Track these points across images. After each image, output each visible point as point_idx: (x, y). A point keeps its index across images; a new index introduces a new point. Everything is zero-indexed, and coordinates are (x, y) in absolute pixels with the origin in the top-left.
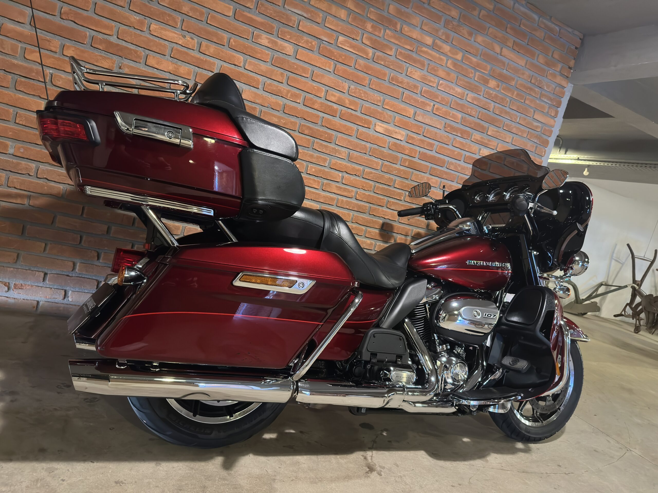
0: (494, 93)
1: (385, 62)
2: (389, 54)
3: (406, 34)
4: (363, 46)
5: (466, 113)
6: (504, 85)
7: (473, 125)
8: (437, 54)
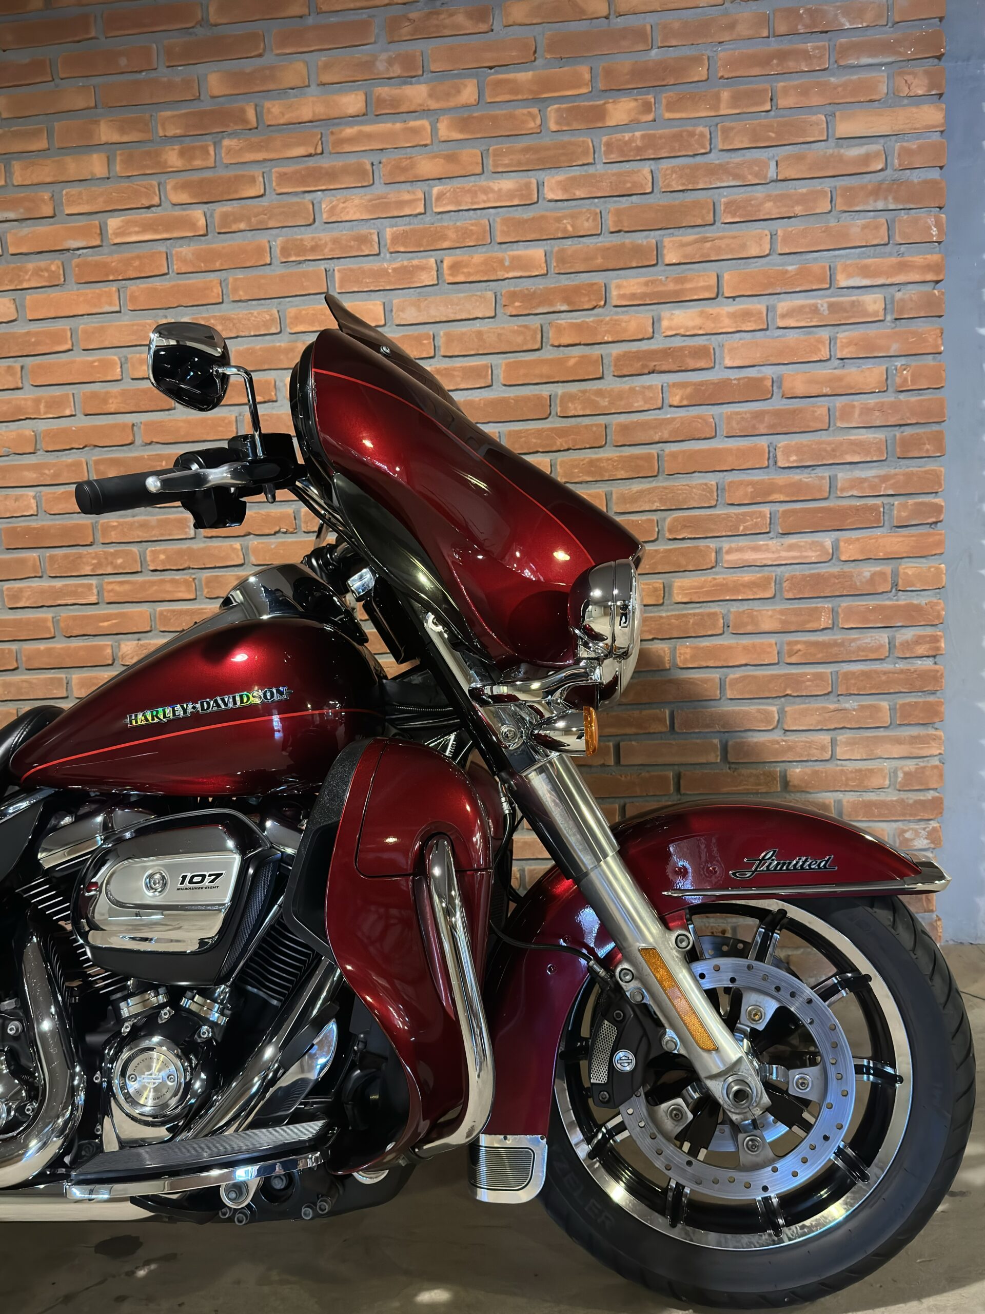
0: (638, 134)
1: (249, 219)
2: (253, 195)
3: (282, 121)
4: (178, 212)
5: (560, 235)
6: (671, 94)
7: (599, 261)
8: (394, 122)
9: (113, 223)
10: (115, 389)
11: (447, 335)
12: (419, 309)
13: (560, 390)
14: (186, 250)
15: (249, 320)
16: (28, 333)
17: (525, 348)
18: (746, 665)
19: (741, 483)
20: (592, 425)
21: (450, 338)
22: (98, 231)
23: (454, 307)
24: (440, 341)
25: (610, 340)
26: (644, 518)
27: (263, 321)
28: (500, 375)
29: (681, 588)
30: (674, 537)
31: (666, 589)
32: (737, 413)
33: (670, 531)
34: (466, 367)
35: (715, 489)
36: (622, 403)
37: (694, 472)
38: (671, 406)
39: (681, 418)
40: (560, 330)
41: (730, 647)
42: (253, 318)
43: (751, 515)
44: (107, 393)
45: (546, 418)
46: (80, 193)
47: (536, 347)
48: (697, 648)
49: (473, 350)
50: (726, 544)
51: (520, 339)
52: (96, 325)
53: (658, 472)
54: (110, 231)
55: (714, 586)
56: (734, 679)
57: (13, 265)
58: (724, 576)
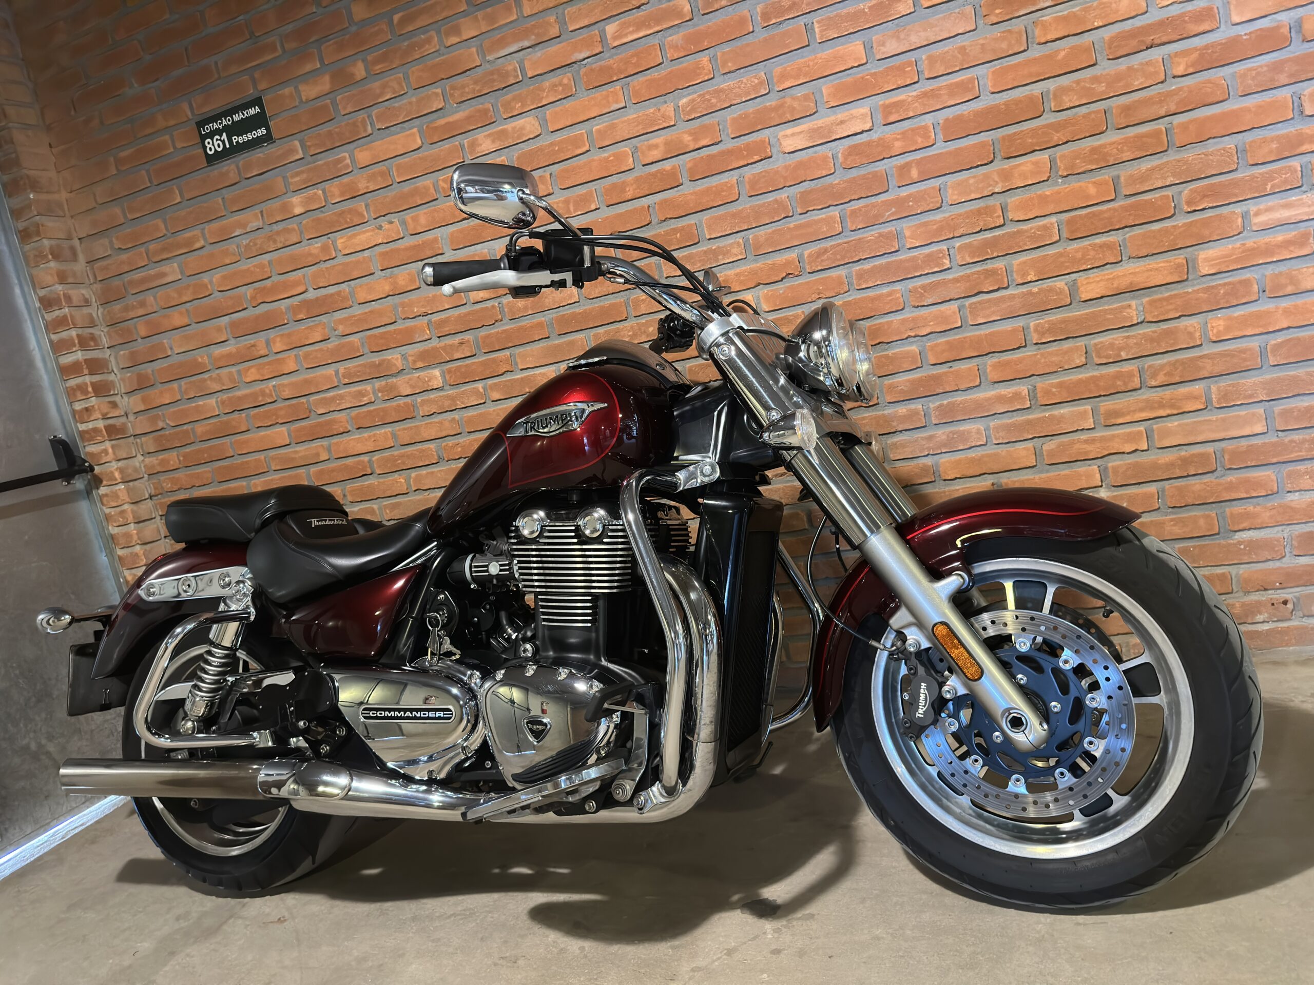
9: (611, 29)
10: (629, 177)
11: (930, 58)
12: (898, 38)
13: (1051, 85)
14: (676, 38)
15: (739, 87)
16: (552, 144)
17: (1010, 52)
18: (1289, 328)
19: (1265, 140)
20: (1090, 113)
21: (932, 60)
22: (599, 39)
23: (933, 29)
24: (924, 66)
25: (1101, 24)
26: (1157, 196)
27: (752, 86)
28: (989, 84)
29: (1207, 260)
30: (1194, 209)
31: (1190, 265)
32: (1251, 69)
33: (1189, 203)
34: (951, 84)
35: (1234, 152)
36: (1121, 84)
37: (1208, 139)
38: (1174, 77)
39: (1188, 86)
40: (1045, 27)
41: (1268, 313)
42: (743, 85)
43: (1279, 171)
44: (624, 182)
45: (1040, 116)
46: (580, 10)
47: (1022, 49)
48: (1230, 318)
49: (956, 66)
50: (1252, 207)
51: (1004, 45)
52: (607, 124)
53: (1168, 146)
54: (609, 37)
55: (1243, 252)
56: (1275, 345)
57: (532, 87)
58: (1254, 240)
